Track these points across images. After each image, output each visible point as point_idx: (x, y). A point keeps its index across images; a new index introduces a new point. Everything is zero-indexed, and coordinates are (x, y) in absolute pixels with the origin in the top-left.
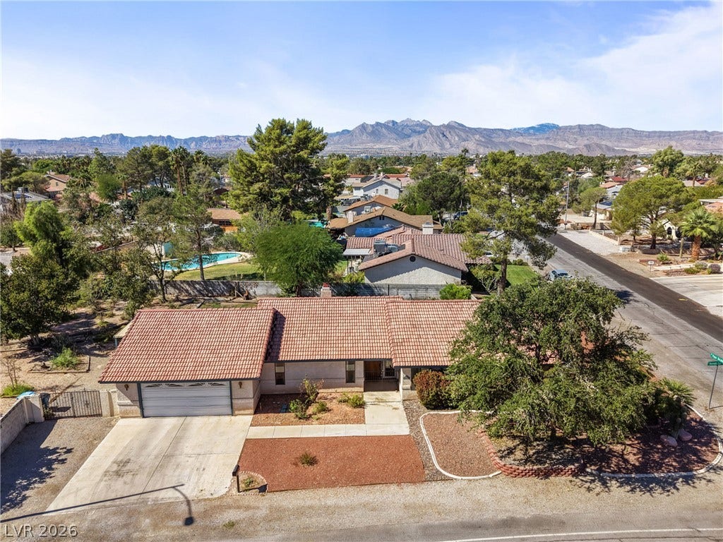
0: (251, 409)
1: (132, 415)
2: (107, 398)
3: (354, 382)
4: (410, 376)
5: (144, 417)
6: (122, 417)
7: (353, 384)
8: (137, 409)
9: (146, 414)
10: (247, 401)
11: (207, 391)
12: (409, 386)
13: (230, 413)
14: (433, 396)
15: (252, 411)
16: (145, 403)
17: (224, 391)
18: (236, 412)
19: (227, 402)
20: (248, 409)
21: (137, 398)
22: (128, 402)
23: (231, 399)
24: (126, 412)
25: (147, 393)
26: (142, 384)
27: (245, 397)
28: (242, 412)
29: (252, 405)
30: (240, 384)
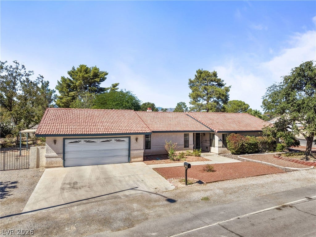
0: (142, 157)
1: (56, 165)
2: (36, 153)
3: (188, 147)
4: (222, 139)
5: (64, 167)
6: (47, 167)
7: (188, 148)
8: (60, 160)
10: (140, 151)
11: (113, 145)
12: (221, 145)
13: (128, 161)
14: (241, 145)
15: (142, 159)
16: (67, 156)
17: (124, 145)
18: (132, 160)
19: (126, 153)
20: (140, 157)
21: (61, 151)
22: (54, 154)
23: (129, 150)
24: (51, 163)
25: (70, 147)
26: (66, 140)
27: (138, 148)
28: (136, 160)
29: (142, 155)
30: (137, 139)
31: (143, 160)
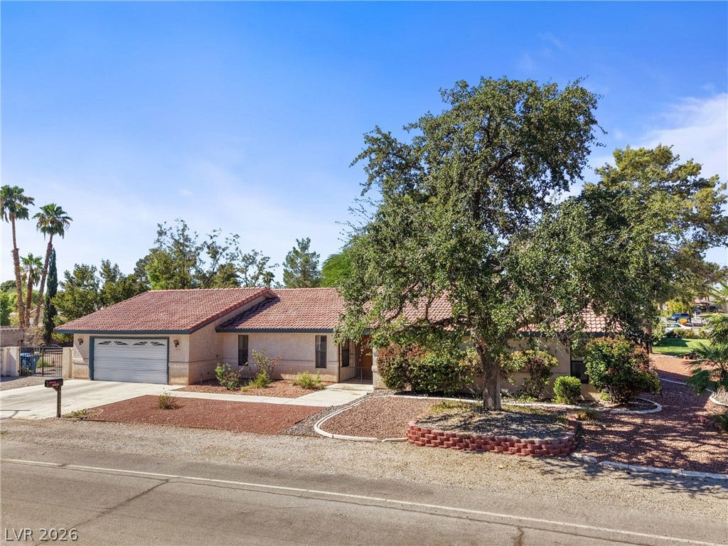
0: (186, 376)
1: (82, 376)
2: (68, 356)
3: (325, 367)
5: (93, 379)
6: (76, 378)
7: (324, 369)
8: (87, 368)
9: (95, 377)
10: (183, 366)
11: (149, 351)
13: (166, 380)
16: (96, 364)
17: (162, 352)
18: (172, 380)
19: (164, 366)
20: (183, 376)
21: (88, 356)
22: (80, 359)
23: (168, 361)
24: (79, 372)
25: (100, 350)
26: (96, 340)
27: (181, 360)
28: (177, 380)
29: (187, 372)
30: (177, 344)
31: (187, 382)
